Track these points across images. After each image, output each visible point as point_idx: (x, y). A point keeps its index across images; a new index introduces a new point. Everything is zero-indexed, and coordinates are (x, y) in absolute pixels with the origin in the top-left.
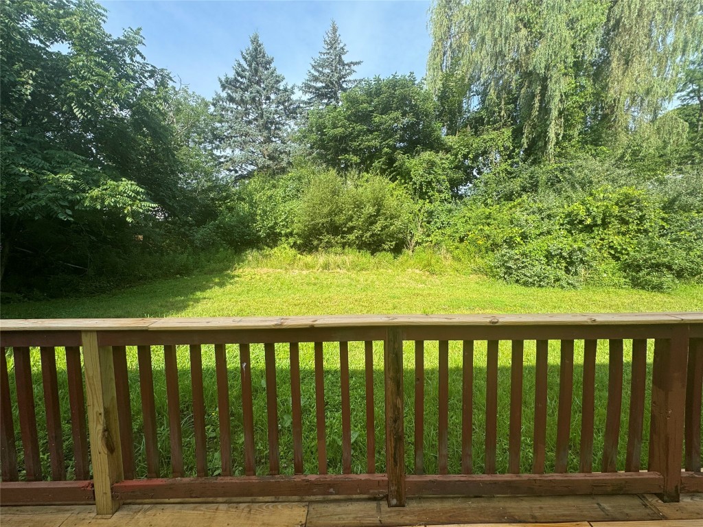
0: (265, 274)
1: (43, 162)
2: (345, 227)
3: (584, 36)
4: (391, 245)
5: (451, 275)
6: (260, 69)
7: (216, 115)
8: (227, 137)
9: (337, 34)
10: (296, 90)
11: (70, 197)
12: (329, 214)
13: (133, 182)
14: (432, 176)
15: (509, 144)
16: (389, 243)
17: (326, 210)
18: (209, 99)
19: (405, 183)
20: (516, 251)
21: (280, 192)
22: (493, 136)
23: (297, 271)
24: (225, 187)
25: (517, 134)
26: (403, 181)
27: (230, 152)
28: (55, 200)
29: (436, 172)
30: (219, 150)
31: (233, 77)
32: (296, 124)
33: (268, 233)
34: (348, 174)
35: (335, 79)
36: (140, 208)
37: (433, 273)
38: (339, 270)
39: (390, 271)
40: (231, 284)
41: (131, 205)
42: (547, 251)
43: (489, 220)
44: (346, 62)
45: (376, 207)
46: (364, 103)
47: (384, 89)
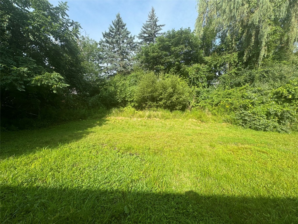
0: (121, 120)
1: (13, 61)
2: (158, 98)
3: (280, 5)
4: (180, 107)
5: (212, 123)
6: (120, 29)
7: (100, 49)
8: (105, 58)
9: (154, 13)
10: (135, 38)
11: (25, 79)
12: (151, 92)
13: (58, 74)
14: (199, 75)
15: (236, 60)
16: (179, 106)
17: (150, 90)
18: (98, 42)
19: (185, 78)
20: (249, 112)
21: (128, 82)
22: (228, 56)
23: (135, 119)
24: (104, 80)
25: (241, 55)
26: (184, 77)
27: (106, 65)
28: (16, 80)
29: (200, 73)
30: (101, 64)
31: (108, 32)
32: (135, 53)
33: (122, 100)
34: (159, 74)
35: (153, 32)
36: (61, 86)
37: (202, 121)
38: (155, 118)
39: (180, 120)
40: (105, 124)
41: (56, 85)
42: (267, 112)
43: (230, 96)
44: (158, 25)
45: (173, 89)
46: (167, 41)
47: (176, 35)
